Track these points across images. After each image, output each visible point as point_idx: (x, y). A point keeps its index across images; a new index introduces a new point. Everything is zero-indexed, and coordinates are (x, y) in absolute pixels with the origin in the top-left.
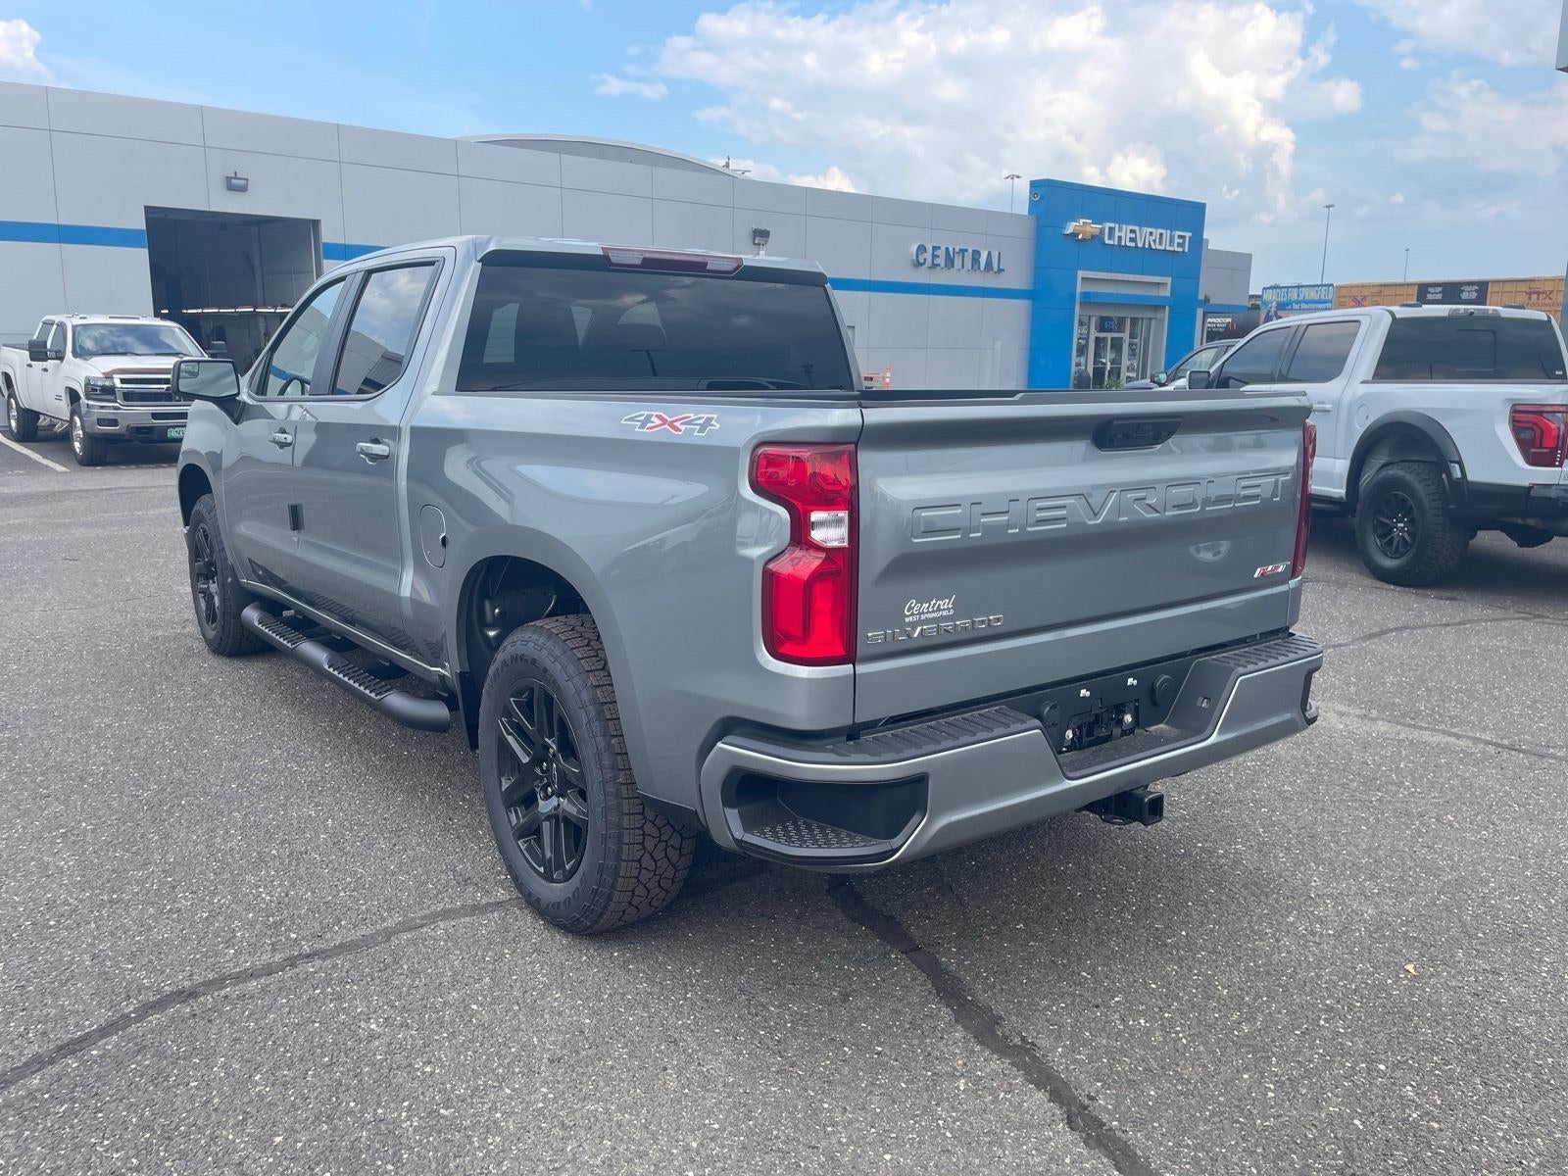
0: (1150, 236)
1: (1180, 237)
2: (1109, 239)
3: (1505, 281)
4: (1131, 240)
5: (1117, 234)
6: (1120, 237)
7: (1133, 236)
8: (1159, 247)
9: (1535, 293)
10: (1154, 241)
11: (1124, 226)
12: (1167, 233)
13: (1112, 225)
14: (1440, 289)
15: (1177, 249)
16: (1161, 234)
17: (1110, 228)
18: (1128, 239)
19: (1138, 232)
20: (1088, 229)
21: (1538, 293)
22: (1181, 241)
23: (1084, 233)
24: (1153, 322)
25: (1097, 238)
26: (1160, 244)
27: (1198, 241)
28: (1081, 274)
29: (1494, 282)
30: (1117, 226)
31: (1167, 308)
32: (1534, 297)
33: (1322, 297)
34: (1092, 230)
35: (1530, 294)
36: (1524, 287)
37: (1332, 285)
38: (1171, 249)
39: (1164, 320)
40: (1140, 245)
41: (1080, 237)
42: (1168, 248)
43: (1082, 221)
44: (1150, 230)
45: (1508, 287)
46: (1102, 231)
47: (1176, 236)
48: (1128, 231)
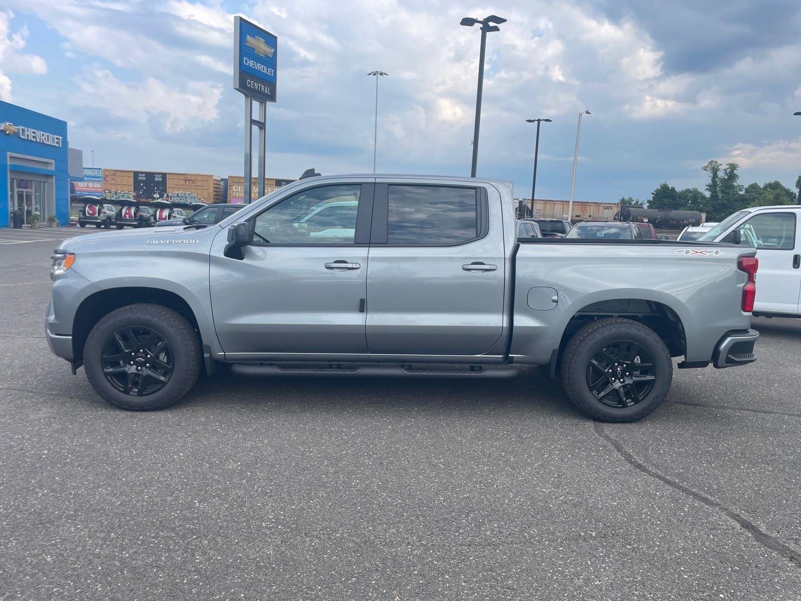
0: (41, 136)
1: (57, 138)
2: (22, 135)
3: (174, 174)
4: (34, 137)
5: (26, 133)
6: (28, 135)
7: (34, 135)
8: (47, 143)
9: (187, 180)
10: (45, 139)
11: (29, 129)
12: (51, 136)
13: (23, 128)
14: (144, 175)
15: (56, 145)
16: (48, 136)
17: (22, 129)
18: (32, 137)
19: (36, 133)
20: (11, 128)
21: (189, 180)
22: (58, 141)
23: (10, 130)
24: (46, 184)
25: (16, 134)
26: (48, 141)
27: (65, 142)
28: (9, 154)
29: (168, 174)
30: (26, 128)
31: (54, 177)
32: (187, 182)
33: (96, 175)
34: (13, 129)
35: (185, 180)
36: (182, 177)
37: (101, 169)
38: (54, 145)
39: (53, 183)
40: (38, 141)
41: (8, 132)
42: (52, 144)
43: (8, 123)
44: (42, 133)
45: (176, 177)
46: (19, 129)
47: (55, 138)
48: (32, 132)
